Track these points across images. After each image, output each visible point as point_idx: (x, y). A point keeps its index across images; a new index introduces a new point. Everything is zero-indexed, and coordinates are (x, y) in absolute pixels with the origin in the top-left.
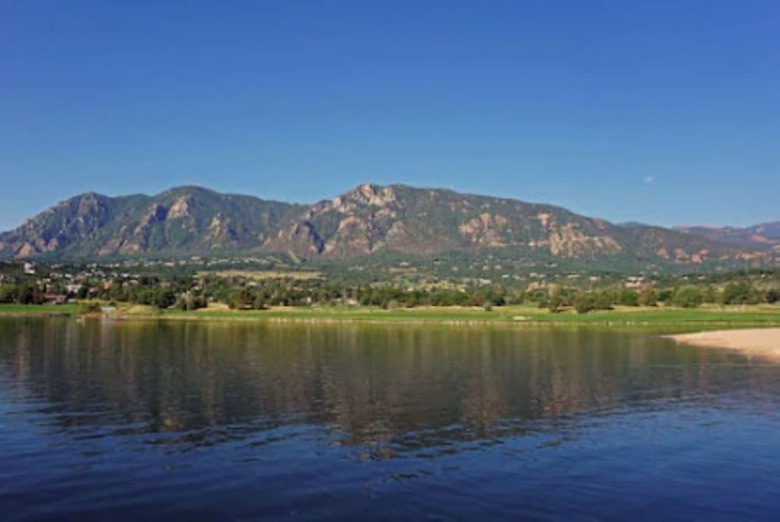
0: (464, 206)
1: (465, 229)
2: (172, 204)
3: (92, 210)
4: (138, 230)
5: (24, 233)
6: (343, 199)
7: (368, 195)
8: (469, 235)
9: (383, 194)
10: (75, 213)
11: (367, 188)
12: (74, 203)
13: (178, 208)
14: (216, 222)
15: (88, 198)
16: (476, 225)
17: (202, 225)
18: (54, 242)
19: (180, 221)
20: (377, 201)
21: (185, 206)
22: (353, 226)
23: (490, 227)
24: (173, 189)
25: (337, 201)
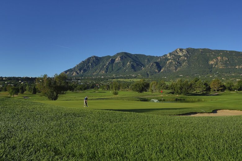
0: (212, 54)
1: (211, 62)
2: (116, 58)
3: (93, 61)
4: (105, 67)
5: (75, 69)
6: (170, 54)
7: (179, 52)
8: (212, 65)
9: (183, 52)
10: (89, 63)
11: (178, 50)
12: (89, 59)
13: (118, 60)
14: (128, 63)
15: (93, 58)
16: (215, 61)
17: (124, 64)
18: (82, 71)
19: (118, 63)
20: (181, 54)
21: (120, 59)
22: (171, 63)
23: (220, 62)
24: (118, 54)
25: (168, 55)
